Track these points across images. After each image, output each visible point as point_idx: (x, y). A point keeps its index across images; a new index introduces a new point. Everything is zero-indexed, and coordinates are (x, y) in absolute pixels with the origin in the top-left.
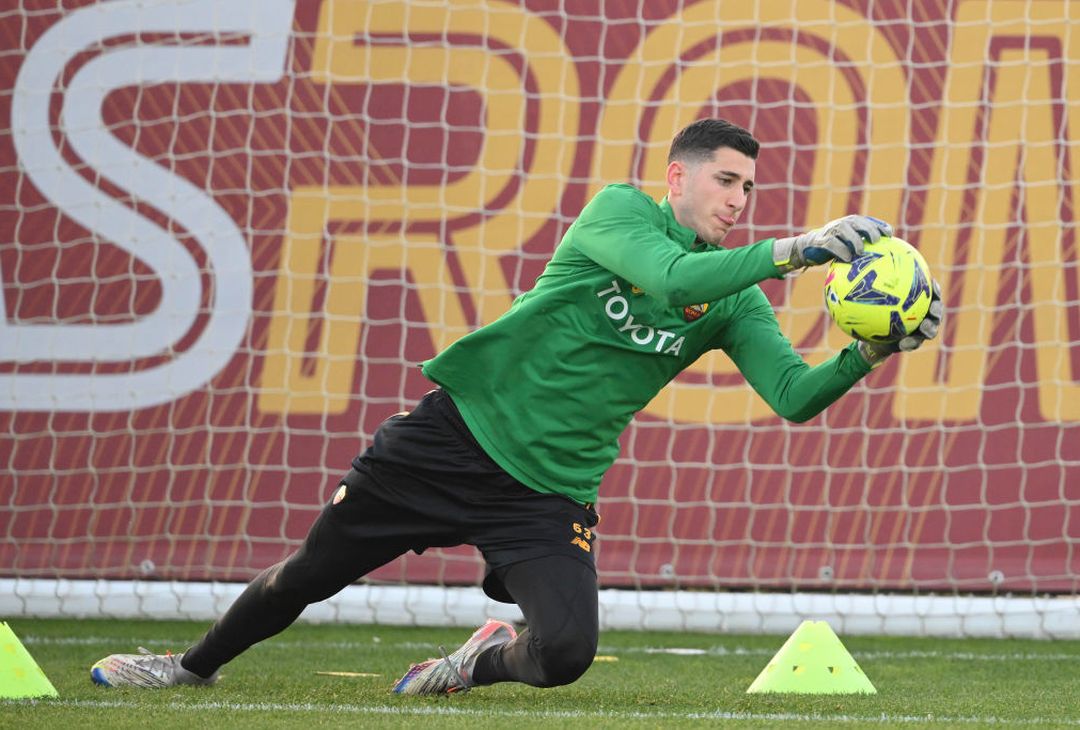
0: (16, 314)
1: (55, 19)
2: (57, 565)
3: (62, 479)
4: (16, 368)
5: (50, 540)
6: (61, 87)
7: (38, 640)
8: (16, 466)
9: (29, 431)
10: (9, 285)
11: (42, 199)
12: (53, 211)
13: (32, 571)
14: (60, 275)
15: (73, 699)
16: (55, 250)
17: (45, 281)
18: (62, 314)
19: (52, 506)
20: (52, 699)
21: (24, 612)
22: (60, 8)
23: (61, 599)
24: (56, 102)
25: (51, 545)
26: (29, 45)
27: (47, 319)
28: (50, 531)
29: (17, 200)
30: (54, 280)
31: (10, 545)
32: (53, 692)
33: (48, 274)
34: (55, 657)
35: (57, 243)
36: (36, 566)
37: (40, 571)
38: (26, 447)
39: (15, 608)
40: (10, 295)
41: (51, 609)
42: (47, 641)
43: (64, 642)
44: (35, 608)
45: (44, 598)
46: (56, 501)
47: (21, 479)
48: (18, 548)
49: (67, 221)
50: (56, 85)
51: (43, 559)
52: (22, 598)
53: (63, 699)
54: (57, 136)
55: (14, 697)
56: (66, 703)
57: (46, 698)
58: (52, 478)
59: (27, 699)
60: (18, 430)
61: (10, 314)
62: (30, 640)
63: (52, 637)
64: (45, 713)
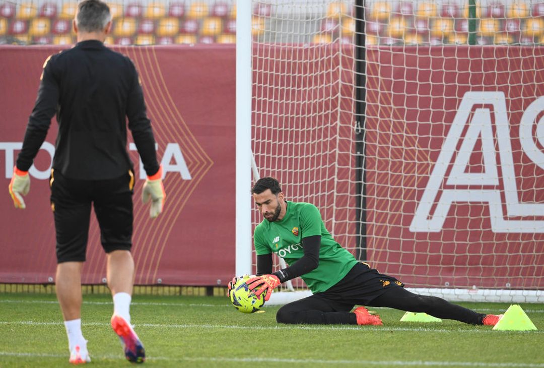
0: (521, 200)
1: (533, 100)
2: (537, 286)
3: (538, 256)
4: (522, 218)
5: (534, 277)
6: (536, 123)
7: (530, 311)
8: (522, 252)
9: (526, 240)
10: (519, 190)
11: (531, 161)
12: (534, 165)
13: (528, 287)
14: (536, 187)
15: (542, 331)
16: (534, 178)
17: (532, 189)
18: (537, 200)
19: (535, 265)
20: (535, 331)
21: (525, 301)
22: (535, 96)
23: (538, 297)
24: (534, 128)
25: (534, 278)
26: (525, 109)
27: (532, 202)
28: (534, 274)
29: (521, 162)
30: (534, 188)
31: (521, 278)
32: (535, 329)
33: (532, 187)
34: (536, 317)
35: (535, 176)
36: (530, 286)
37: (531, 287)
38: (526, 245)
39: (522, 300)
40: (519, 194)
41: (535, 300)
42: (533, 311)
43: (539, 311)
44: (529, 300)
45: (532, 296)
46: (536, 264)
47: (524, 256)
48: (523, 280)
49: (538, 168)
50: (534, 122)
51: (532, 283)
52: (525, 296)
53: (538, 331)
54: (534, 139)
55: (522, 330)
56: (540, 332)
57: (533, 330)
58: (534, 255)
59: (526, 331)
60: (523, 239)
61: (519, 201)
62: (527, 311)
63: (535, 310)
64: (532, 336)
